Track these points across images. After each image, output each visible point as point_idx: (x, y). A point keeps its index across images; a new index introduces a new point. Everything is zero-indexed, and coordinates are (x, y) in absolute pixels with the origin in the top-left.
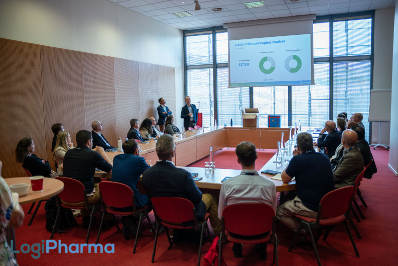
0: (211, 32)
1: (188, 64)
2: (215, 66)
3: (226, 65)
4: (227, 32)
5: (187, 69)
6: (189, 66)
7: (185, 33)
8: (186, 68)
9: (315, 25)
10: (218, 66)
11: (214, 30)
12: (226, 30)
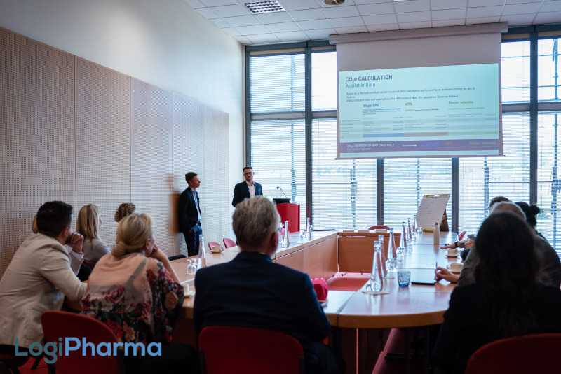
0: (303, 50)
1: (254, 110)
2: (309, 115)
3: (332, 115)
4: (335, 50)
5: (252, 120)
6: (255, 114)
7: (249, 50)
8: (249, 117)
9: (504, 46)
10: (314, 115)
11: (308, 47)
12: (332, 48)
